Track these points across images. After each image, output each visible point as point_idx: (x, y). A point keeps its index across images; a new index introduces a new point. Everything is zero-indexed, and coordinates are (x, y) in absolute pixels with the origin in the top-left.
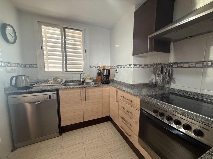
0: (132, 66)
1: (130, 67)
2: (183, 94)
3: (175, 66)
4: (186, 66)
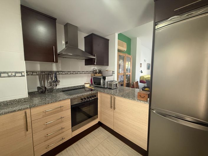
1: (19, 75)
3: (58, 73)
4: (63, 73)
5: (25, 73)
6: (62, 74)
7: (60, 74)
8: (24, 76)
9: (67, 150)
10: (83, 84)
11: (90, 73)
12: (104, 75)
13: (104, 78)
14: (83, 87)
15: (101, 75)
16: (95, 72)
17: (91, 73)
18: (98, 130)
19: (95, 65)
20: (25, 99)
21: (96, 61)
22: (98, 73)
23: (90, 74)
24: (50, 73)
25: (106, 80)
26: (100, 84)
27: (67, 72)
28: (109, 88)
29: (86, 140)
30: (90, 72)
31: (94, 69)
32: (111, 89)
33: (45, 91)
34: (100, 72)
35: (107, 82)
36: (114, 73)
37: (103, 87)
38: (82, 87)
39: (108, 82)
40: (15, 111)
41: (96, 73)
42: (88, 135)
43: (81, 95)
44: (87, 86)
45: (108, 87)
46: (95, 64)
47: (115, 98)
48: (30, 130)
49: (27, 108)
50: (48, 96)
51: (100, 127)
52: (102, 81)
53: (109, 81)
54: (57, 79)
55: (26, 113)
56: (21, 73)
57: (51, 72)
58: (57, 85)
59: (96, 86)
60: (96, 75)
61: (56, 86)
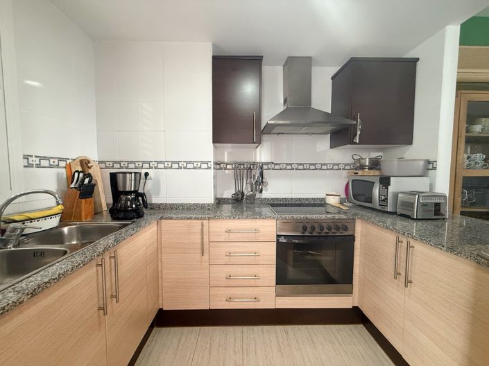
0: (211, 165)
1: (204, 166)
2: (279, 202)
3: (265, 167)
4: (277, 167)
5: (212, 163)
6: (273, 169)
7: (270, 169)
8: (210, 168)
9: (263, 329)
10: (323, 196)
11: (344, 169)
12: (386, 174)
13: (385, 181)
14: (321, 203)
15: (377, 173)
16: (358, 165)
17: (347, 167)
18: (351, 330)
19: (356, 143)
20: (209, 205)
21: (359, 133)
22: (370, 169)
23: (344, 173)
24: (251, 167)
25: (391, 189)
26: (370, 200)
27: (285, 165)
28: (402, 215)
29: (310, 335)
30: (346, 165)
31: (355, 157)
32: (408, 217)
33: (242, 199)
34: (375, 164)
35: (396, 196)
36: (435, 168)
37: (378, 207)
38: (318, 202)
39: (400, 195)
40: (190, 218)
41: (362, 167)
42: (317, 326)
43: (302, 216)
44: (333, 201)
45: (399, 211)
46: (357, 140)
47: (409, 247)
48: (206, 255)
49: (204, 219)
50: (246, 210)
51: (362, 325)
52: (376, 192)
53: (402, 193)
54: (262, 178)
55: (202, 225)
56: (207, 163)
57: (254, 164)
58: (263, 192)
59: (360, 206)
60: (360, 173)
61: (261, 192)
